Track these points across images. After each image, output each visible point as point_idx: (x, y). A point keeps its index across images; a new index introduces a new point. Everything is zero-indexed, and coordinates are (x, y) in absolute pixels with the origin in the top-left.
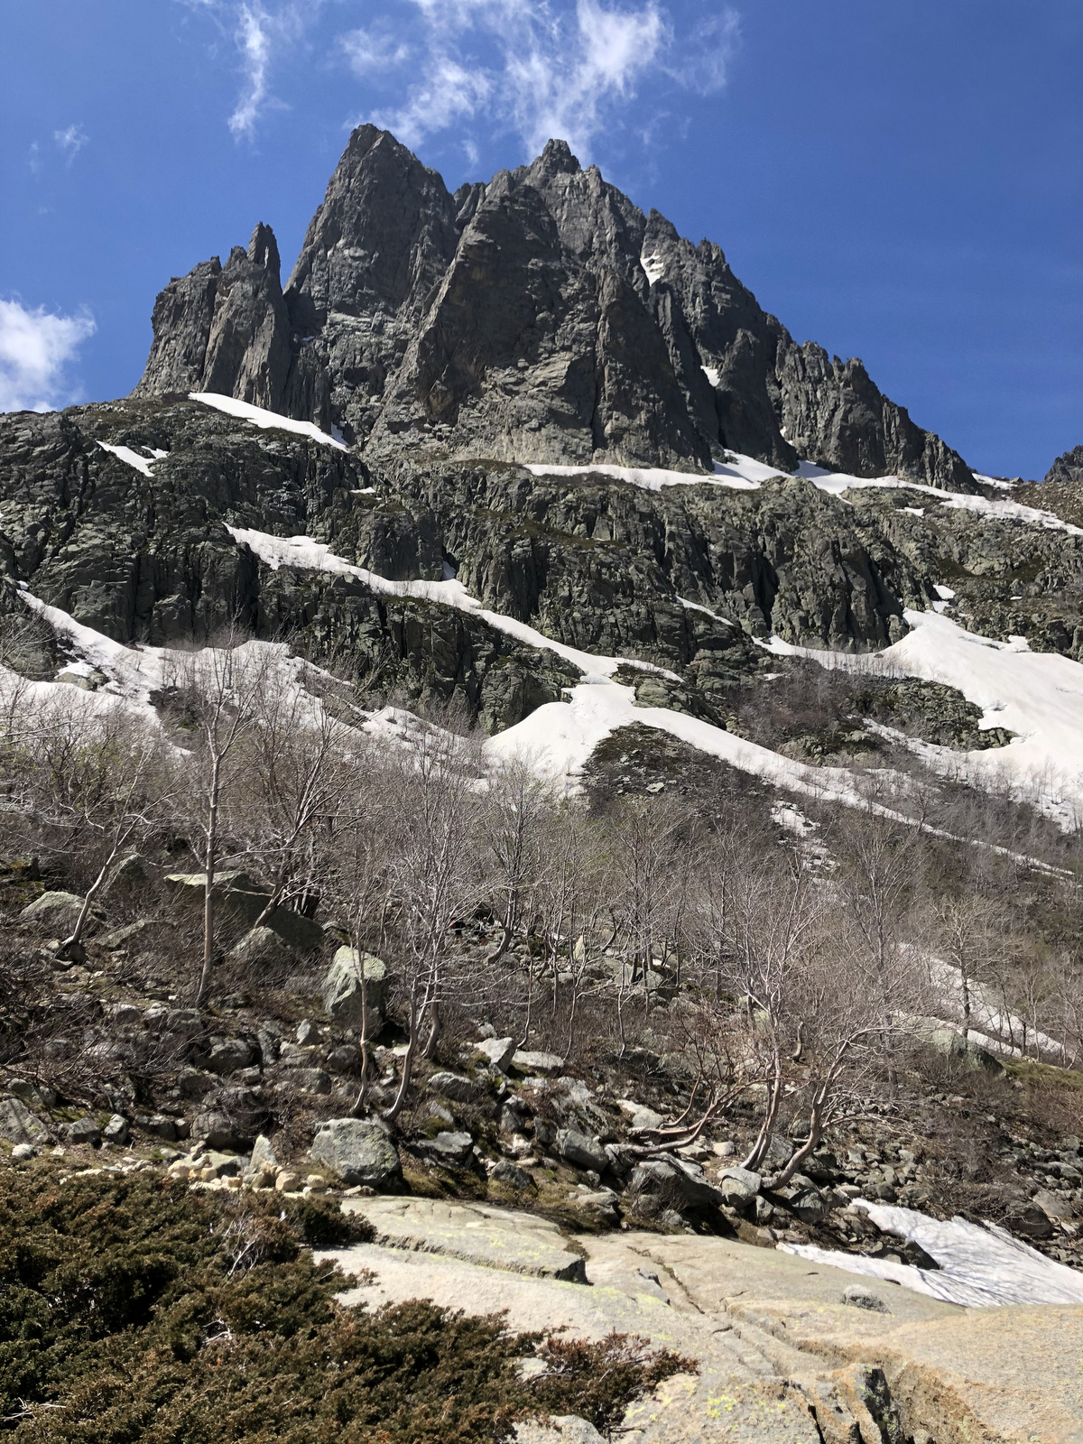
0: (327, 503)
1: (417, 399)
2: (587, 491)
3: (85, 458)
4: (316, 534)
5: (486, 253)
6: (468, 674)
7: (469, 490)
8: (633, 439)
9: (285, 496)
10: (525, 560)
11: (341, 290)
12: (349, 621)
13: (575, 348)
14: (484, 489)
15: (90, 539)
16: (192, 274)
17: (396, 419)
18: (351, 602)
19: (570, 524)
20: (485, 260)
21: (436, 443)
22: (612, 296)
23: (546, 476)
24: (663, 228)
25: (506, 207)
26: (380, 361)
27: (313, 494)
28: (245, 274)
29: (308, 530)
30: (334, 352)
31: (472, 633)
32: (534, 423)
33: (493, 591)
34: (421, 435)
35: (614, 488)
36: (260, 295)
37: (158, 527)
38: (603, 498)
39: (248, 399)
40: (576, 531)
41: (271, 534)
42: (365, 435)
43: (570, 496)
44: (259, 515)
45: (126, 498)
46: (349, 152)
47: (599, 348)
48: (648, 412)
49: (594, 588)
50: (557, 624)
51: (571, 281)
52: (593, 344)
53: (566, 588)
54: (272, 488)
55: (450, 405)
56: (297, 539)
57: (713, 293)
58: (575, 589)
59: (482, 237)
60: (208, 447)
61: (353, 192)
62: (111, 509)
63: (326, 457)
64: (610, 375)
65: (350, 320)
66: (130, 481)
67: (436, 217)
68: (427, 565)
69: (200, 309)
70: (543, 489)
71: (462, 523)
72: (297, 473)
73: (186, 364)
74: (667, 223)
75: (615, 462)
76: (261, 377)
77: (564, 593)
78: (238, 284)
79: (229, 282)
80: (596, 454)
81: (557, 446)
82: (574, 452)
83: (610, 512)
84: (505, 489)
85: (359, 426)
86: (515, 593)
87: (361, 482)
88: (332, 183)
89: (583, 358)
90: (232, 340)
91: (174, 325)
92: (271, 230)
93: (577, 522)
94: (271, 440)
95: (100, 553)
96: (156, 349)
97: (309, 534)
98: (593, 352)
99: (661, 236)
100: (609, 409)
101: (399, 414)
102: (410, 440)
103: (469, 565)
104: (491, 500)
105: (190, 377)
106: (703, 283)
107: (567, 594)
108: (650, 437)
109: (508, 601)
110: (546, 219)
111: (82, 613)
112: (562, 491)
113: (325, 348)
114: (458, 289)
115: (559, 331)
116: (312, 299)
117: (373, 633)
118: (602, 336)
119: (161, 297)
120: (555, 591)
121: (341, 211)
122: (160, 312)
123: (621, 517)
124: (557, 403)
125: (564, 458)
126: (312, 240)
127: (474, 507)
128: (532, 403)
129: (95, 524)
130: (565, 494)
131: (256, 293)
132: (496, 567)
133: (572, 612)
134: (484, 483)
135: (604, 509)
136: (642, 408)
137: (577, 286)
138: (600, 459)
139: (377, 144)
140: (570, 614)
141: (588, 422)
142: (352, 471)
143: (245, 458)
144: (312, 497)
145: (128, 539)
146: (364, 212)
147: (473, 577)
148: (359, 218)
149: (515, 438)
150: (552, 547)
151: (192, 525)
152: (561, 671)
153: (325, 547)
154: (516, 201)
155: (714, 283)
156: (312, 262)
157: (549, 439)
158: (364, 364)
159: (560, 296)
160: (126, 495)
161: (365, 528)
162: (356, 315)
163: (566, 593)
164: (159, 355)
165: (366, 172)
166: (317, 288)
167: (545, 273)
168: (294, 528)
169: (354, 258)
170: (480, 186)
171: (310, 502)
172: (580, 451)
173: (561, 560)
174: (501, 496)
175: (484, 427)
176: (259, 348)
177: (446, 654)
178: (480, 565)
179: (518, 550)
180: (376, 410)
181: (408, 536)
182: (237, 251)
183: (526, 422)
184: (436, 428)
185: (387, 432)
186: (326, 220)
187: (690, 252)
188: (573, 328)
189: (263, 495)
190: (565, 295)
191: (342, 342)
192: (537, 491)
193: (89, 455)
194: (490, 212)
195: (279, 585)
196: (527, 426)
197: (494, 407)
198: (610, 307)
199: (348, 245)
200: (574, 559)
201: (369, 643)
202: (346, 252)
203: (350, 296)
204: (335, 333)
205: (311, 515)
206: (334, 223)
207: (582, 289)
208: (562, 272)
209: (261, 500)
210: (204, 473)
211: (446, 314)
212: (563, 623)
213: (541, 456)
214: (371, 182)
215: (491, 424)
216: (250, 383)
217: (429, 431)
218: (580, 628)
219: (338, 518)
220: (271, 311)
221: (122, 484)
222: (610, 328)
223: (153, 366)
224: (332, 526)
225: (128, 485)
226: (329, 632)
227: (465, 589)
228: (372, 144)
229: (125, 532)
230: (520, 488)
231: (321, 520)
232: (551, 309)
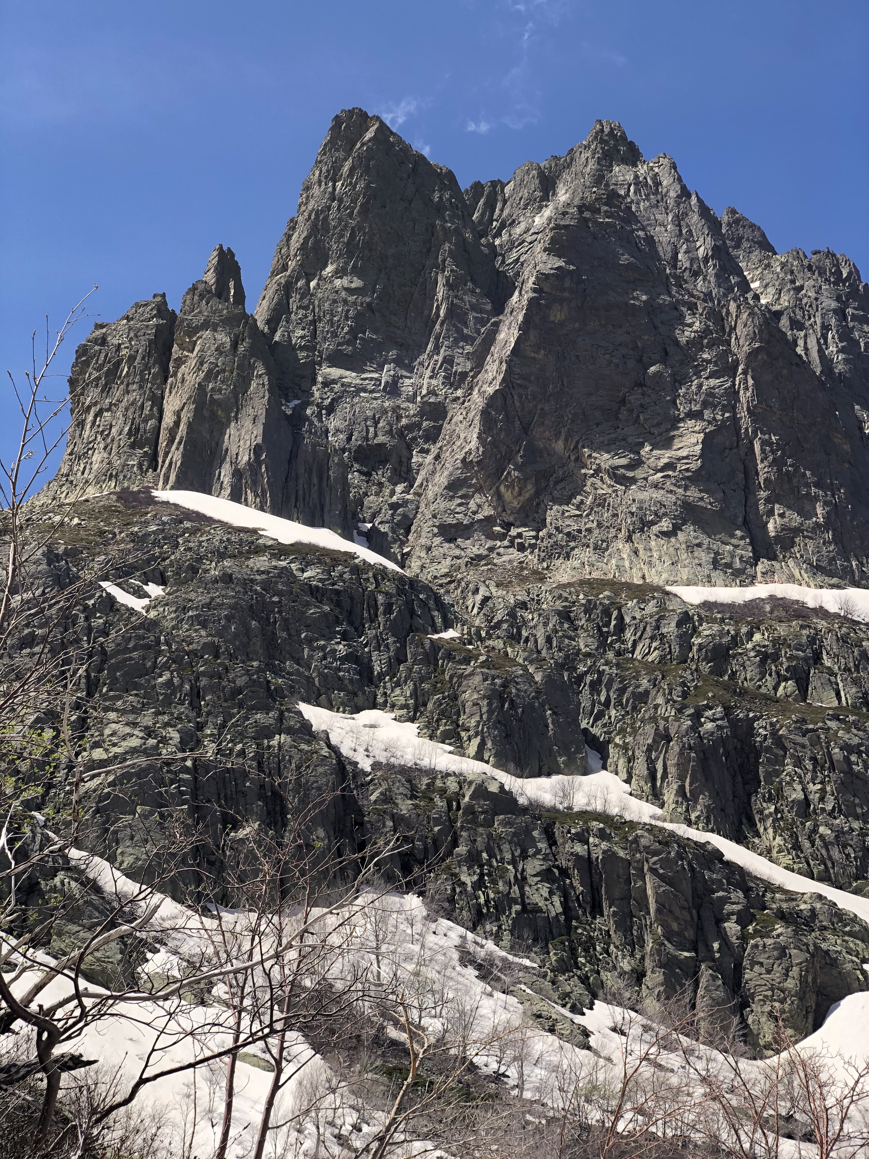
0: (400, 658)
1: (479, 490)
2: (782, 630)
3: (86, 607)
4: (393, 706)
5: (567, 283)
6: (716, 946)
7: (599, 629)
8: (811, 545)
9: (342, 649)
10: (723, 741)
11: (335, 335)
12: (508, 856)
13: (707, 414)
14: (621, 627)
15: (124, 738)
16: (128, 318)
17: (450, 520)
18: (506, 824)
19: (770, 681)
20: (566, 294)
21: (514, 554)
22: (753, 339)
23: (707, 605)
24: (747, 233)
25: (586, 220)
26: (401, 434)
27: (379, 643)
28: (216, 319)
29: (380, 700)
30: (334, 423)
31: (707, 874)
32: (665, 525)
33: (681, 791)
34: (489, 544)
35: (822, 624)
36: (241, 349)
37: (209, 713)
38: (812, 640)
39: (236, 496)
40: (781, 691)
41: (330, 707)
42: (403, 544)
43: (757, 637)
44: (309, 680)
45: (154, 670)
46: (331, 145)
47: (743, 413)
48: (826, 503)
49: (843, 787)
50: (797, 847)
51: (688, 320)
52: (733, 409)
53: (799, 787)
54: (323, 637)
55: (530, 500)
56: (367, 716)
57: (851, 324)
58: (811, 787)
59: (560, 263)
60: (227, 578)
61: (341, 200)
62: (137, 686)
63: (388, 586)
64: (763, 451)
65: (350, 377)
66: (158, 642)
67: (458, 232)
68: (565, 750)
69: (147, 367)
70: (716, 627)
71: (599, 681)
72: (350, 613)
73: (133, 446)
74: (752, 226)
75: (791, 579)
76: (254, 466)
77: (796, 794)
78: (207, 334)
79: (193, 331)
80: (760, 568)
81: (705, 557)
82: (729, 565)
83: (827, 662)
84: (658, 627)
85: (393, 530)
86: (716, 795)
87: (439, 621)
88: (307, 188)
89: (721, 428)
90: (206, 413)
91: (106, 389)
92: (233, 255)
93: (781, 678)
94: (308, 564)
95: (142, 761)
96: (81, 424)
97: (383, 707)
98: (735, 420)
99: (745, 244)
100: (768, 500)
101: (454, 512)
102: (476, 551)
103: (625, 747)
104: (635, 644)
105: (140, 465)
106: (835, 311)
107: (801, 796)
108: (836, 540)
109: (707, 807)
110: (641, 233)
111: (128, 861)
112: (744, 630)
113: (319, 416)
114: (533, 335)
115: (682, 391)
116: (293, 348)
117: (546, 875)
118: (745, 396)
119: (82, 351)
120: (780, 790)
121: (326, 228)
122: (83, 372)
123: (847, 669)
124: (693, 493)
125: (717, 575)
126: (285, 268)
127: (610, 655)
128: (658, 495)
129: (123, 712)
130: (750, 635)
131: (235, 345)
132: (681, 754)
133: (816, 826)
134: (620, 618)
135: (817, 658)
136: (816, 498)
137: (697, 326)
138: (769, 575)
139: (369, 135)
140: (815, 830)
141: (740, 520)
142: (424, 604)
143: (280, 594)
144: (378, 648)
145: (175, 735)
146: (361, 228)
147: (641, 767)
148: (353, 236)
149: (641, 547)
150: (756, 718)
151: (256, 708)
152: (850, 934)
153: (412, 728)
154: (598, 211)
155: (850, 311)
156: (288, 297)
157: (691, 548)
158: (381, 439)
159: (677, 343)
160: (155, 665)
161: (468, 696)
162: (359, 370)
163: (799, 795)
164: (86, 433)
165: (358, 172)
166: (299, 333)
167: (651, 308)
168: (360, 700)
169: (350, 291)
170: (497, 185)
171: (375, 655)
172: (737, 564)
173: (779, 741)
174: (653, 638)
175: (589, 530)
176: (248, 423)
177: (677, 912)
178: (650, 749)
179: (709, 726)
180: (411, 506)
181: (531, 705)
182: (201, 287)
183: (653, 523)
184: (514, 532)
185: (438, 540)
186: (306, 239)
187: (810, 268)
188: (700, 386)
189: (312, 649)
190: (683, 340)
191: (344, 409)
192: (706, 630)
193: (91, 602)
194: (566, 227)
195: (387, 798)
196: (655, 529)
197: (601, 502)
198: (752, 355)
199: (340, 273)
200: (799, 739)
201: (545, 893)
202: (338, 283)
203: (348, 343)
204: (332, 395)
205: (381, 676)
206: (317, 242)
207: (706, 332)
208: (675, 306)
209: (311, 657)
210: (228, 618)
211: (517, 370)
212: (807, 844)
213: (684, 574)
214: (367, 187)
215: (599, 525)
216: (237, 474)
217: (502, 537)
218: (835, 853)
219: (422, 680)
220: (260, 369)
221: (147, 647)
222: (756, 385)
223: (80, 449)
224: (415, 694)
225: (154, 648)
226: (482, 875)
227: (627, 787)
228: (361, 135)
229: (166, 725)
230: (679, 625)
231: (398, 684)
232: (664, 358)
